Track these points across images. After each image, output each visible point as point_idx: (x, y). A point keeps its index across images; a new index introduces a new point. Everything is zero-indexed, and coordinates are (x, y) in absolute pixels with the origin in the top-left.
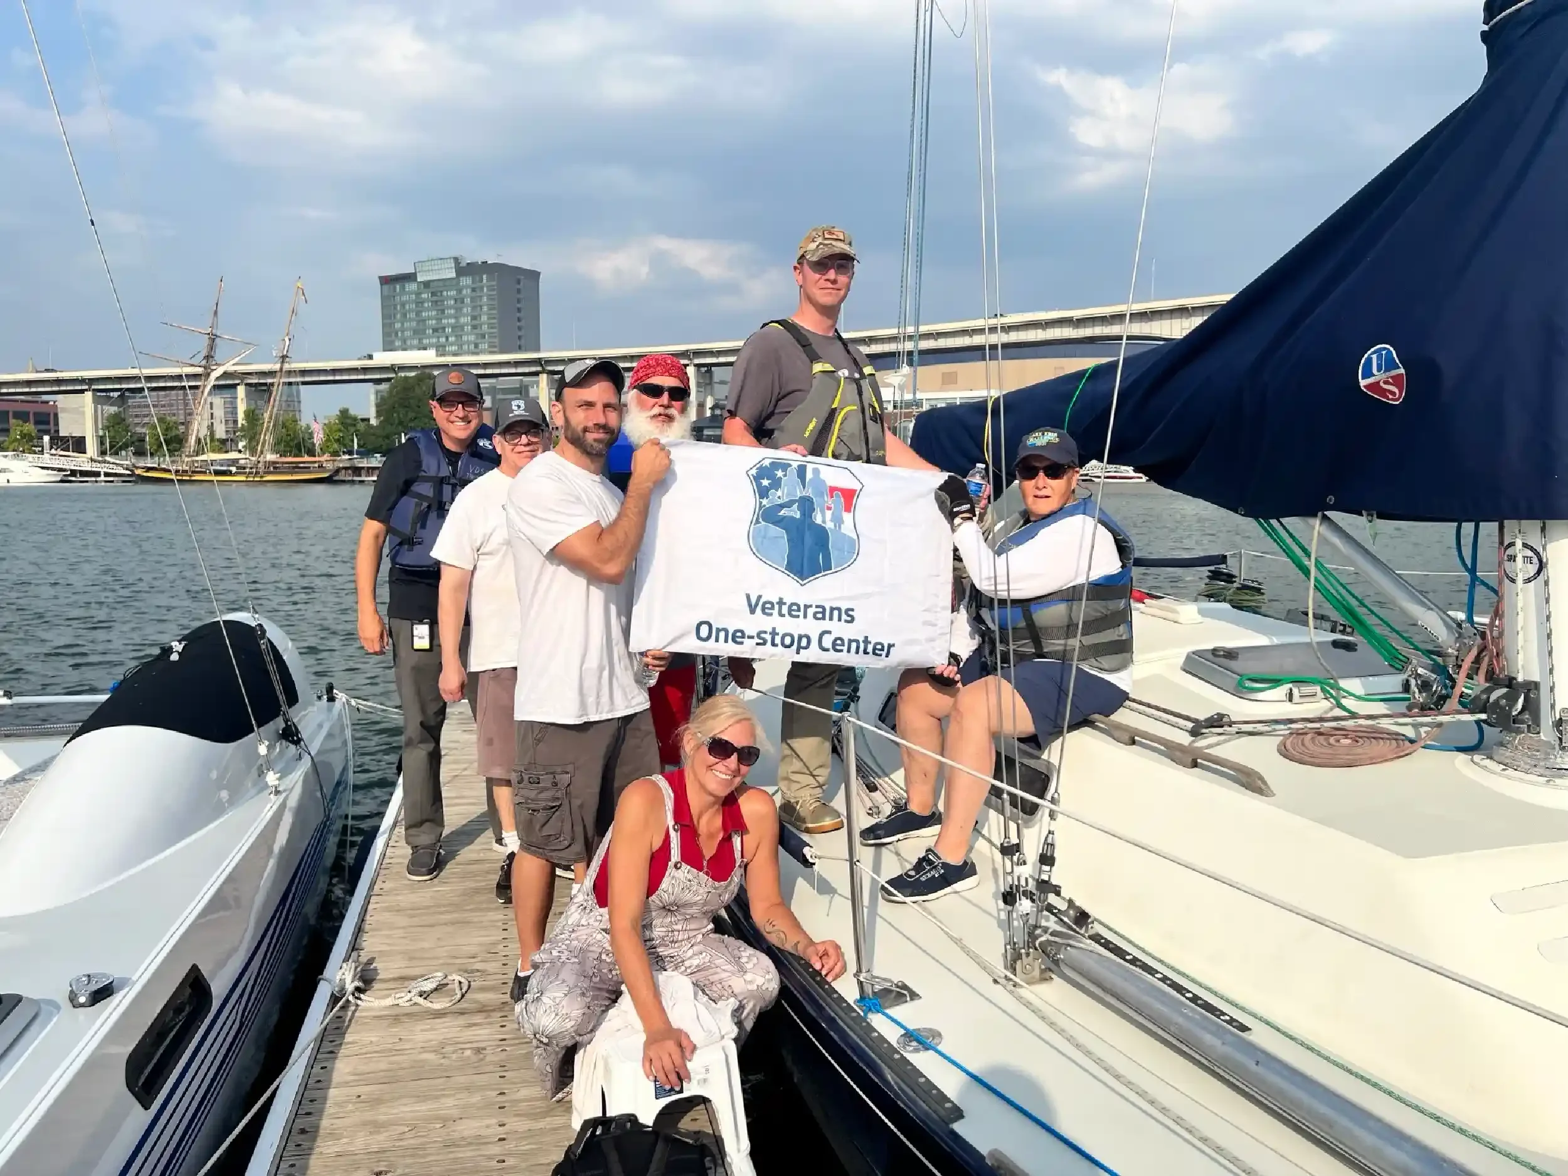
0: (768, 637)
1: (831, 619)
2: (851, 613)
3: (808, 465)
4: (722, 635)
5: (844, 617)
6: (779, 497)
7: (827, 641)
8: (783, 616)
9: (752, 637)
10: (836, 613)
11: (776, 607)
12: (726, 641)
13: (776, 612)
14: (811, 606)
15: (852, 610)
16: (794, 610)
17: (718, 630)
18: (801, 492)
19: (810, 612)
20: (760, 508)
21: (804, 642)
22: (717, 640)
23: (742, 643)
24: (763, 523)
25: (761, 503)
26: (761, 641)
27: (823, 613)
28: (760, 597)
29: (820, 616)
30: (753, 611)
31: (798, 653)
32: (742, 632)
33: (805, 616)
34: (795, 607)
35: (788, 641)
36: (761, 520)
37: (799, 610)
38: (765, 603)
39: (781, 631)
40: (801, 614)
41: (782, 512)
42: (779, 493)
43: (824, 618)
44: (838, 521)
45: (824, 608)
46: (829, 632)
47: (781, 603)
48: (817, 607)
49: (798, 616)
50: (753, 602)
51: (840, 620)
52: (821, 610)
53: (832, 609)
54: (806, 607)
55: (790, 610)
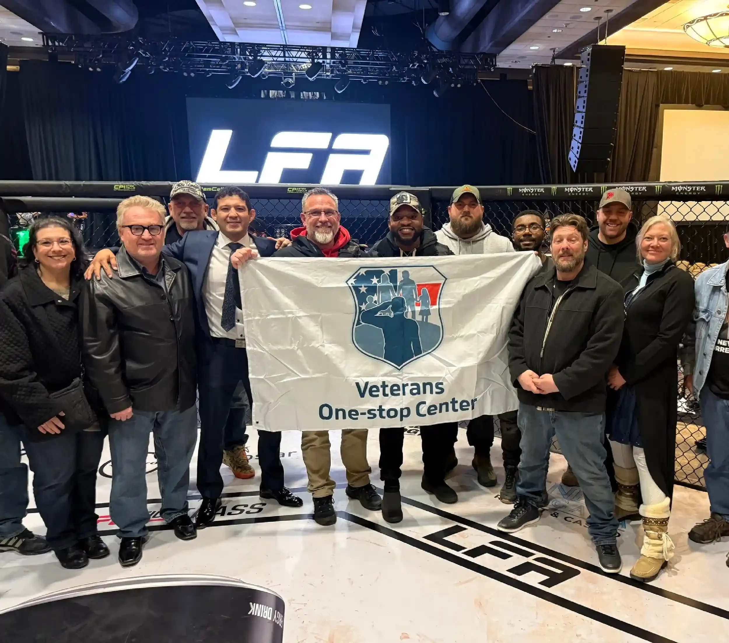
0: (377, 413)
1: (425, 392)
2: (440, 386)
3: (398, 269)
4: (340, 413)
5: (435, 390)
6: (375, 302)
7: (423, 409)
8: (387, 395)
9: (364, 414)
10: (428, 387)
11: (381, 389)
12: (344, 417)
13: (381, 393)
14: (407, 385)
15: (442, 384)
16: (395, 390)
17: (337, 411)
18: (394, 295)
19: (408, 389)
20: (360, 312)
21: (405, 412)
22: (337, 418)
23: (357, 419)
24: (363, 324)
25: (360, 308)
26: (372, 416)
27: (418, 389)
28: (367, 384)
29: (415, 391)
30: (362, 395)
31: (401, 420)
32: (356, 411)
33: (404, 394)
34: (395, 388)
35: (392, 413)
36: (361, 322)
37: (399, 389)
38: (372, 387)
39: (386, 407)
40: (401, 392)
41: (379, 313)
42: (375, 298)
43: (419, 393)
44: (425, 313)
45: (417, 385)
46: (424, 403)
47: (384, 386)
48: (412, 385)
49: (399, 394)
50: (362, 388)
51: (431, 392)
52: (415, 387)
53: (425, 385)
54: (404, 386)
55: (392, 391)
